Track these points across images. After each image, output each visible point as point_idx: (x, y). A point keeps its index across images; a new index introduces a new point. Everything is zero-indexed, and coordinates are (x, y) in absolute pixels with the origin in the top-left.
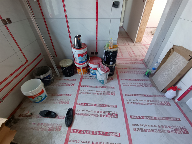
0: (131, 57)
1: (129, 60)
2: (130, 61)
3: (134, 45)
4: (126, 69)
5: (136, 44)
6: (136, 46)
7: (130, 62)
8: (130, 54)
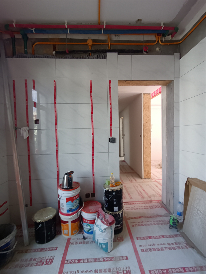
0: (144, 198)
1: (142, 203)
2: (143, 205)
3: (143, 182)
4: (140, 217)
5: (146, 180)
6: (146, 182)
7: (144, 207)
8: (140, 194)
